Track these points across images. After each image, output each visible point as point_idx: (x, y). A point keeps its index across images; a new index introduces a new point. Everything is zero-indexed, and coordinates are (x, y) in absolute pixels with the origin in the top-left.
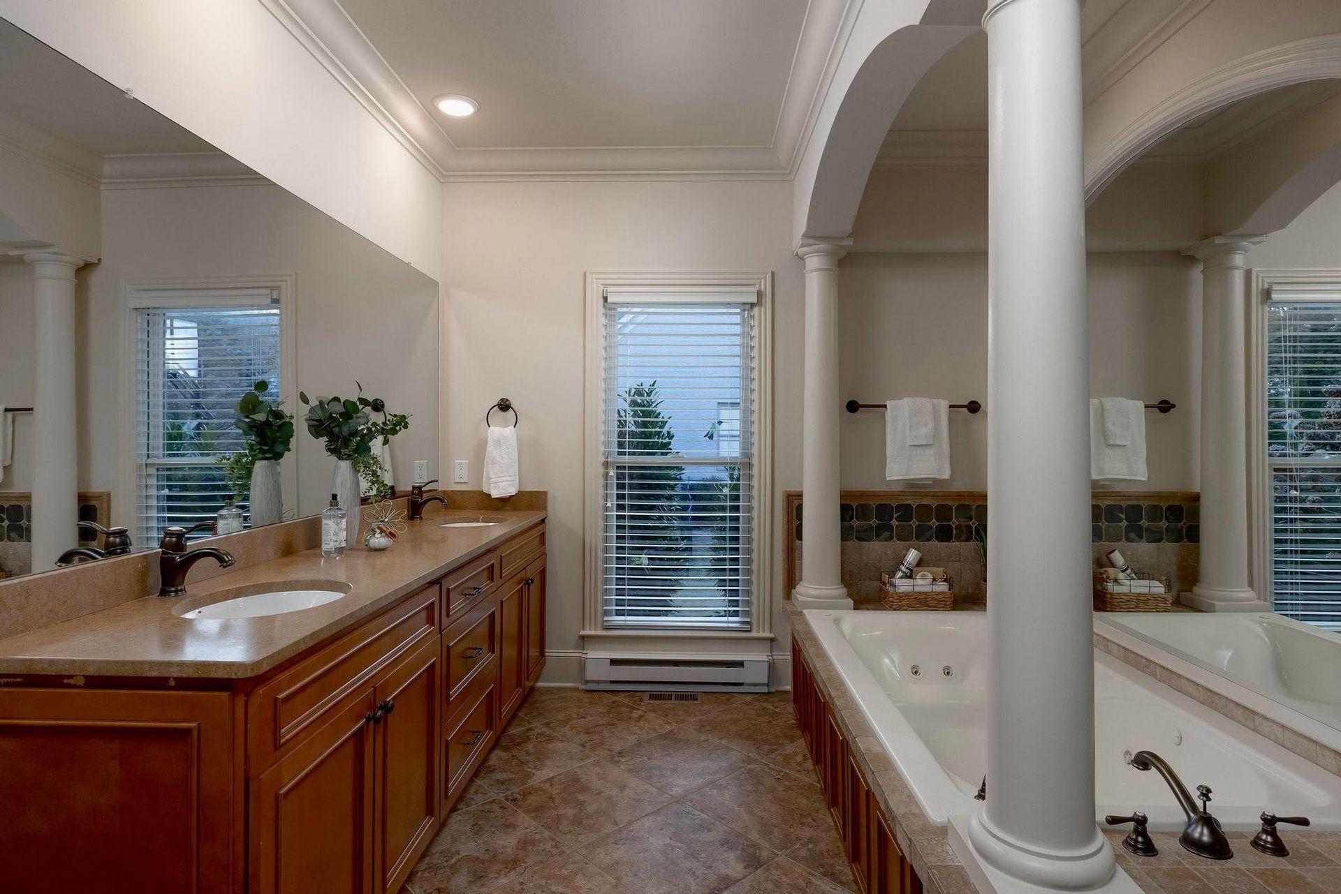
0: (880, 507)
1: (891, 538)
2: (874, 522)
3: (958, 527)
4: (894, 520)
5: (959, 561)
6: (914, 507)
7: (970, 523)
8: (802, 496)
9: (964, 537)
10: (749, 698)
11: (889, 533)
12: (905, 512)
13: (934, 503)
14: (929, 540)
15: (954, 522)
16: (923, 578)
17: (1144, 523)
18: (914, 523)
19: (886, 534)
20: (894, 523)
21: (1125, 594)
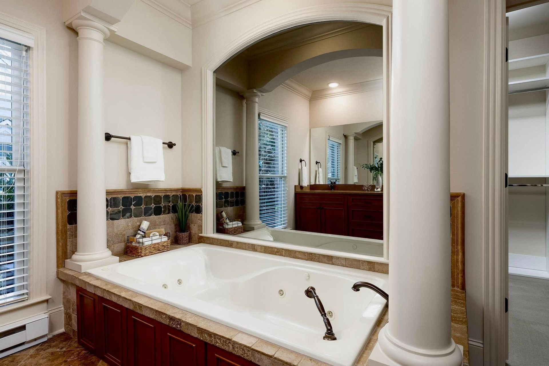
0: (124, 198)
1: (131, 216)
2: (121, 208)
3: (165, 207)
4: (132, 206)
5: (165, 224)
6: (143, 197)
7: (170, 204)
8: (76, 193)
9: (167, 211)
10: (32, 351)
11: (130, 214)
12: (139, 200)
13: (153, 195)
14: (150, 215)
15: (162, 205)
16: (154, 235)
17: (229, 199)
18: (143, 207)
19: (128, 214)
20: (132, 207)
21: (231, 228)
